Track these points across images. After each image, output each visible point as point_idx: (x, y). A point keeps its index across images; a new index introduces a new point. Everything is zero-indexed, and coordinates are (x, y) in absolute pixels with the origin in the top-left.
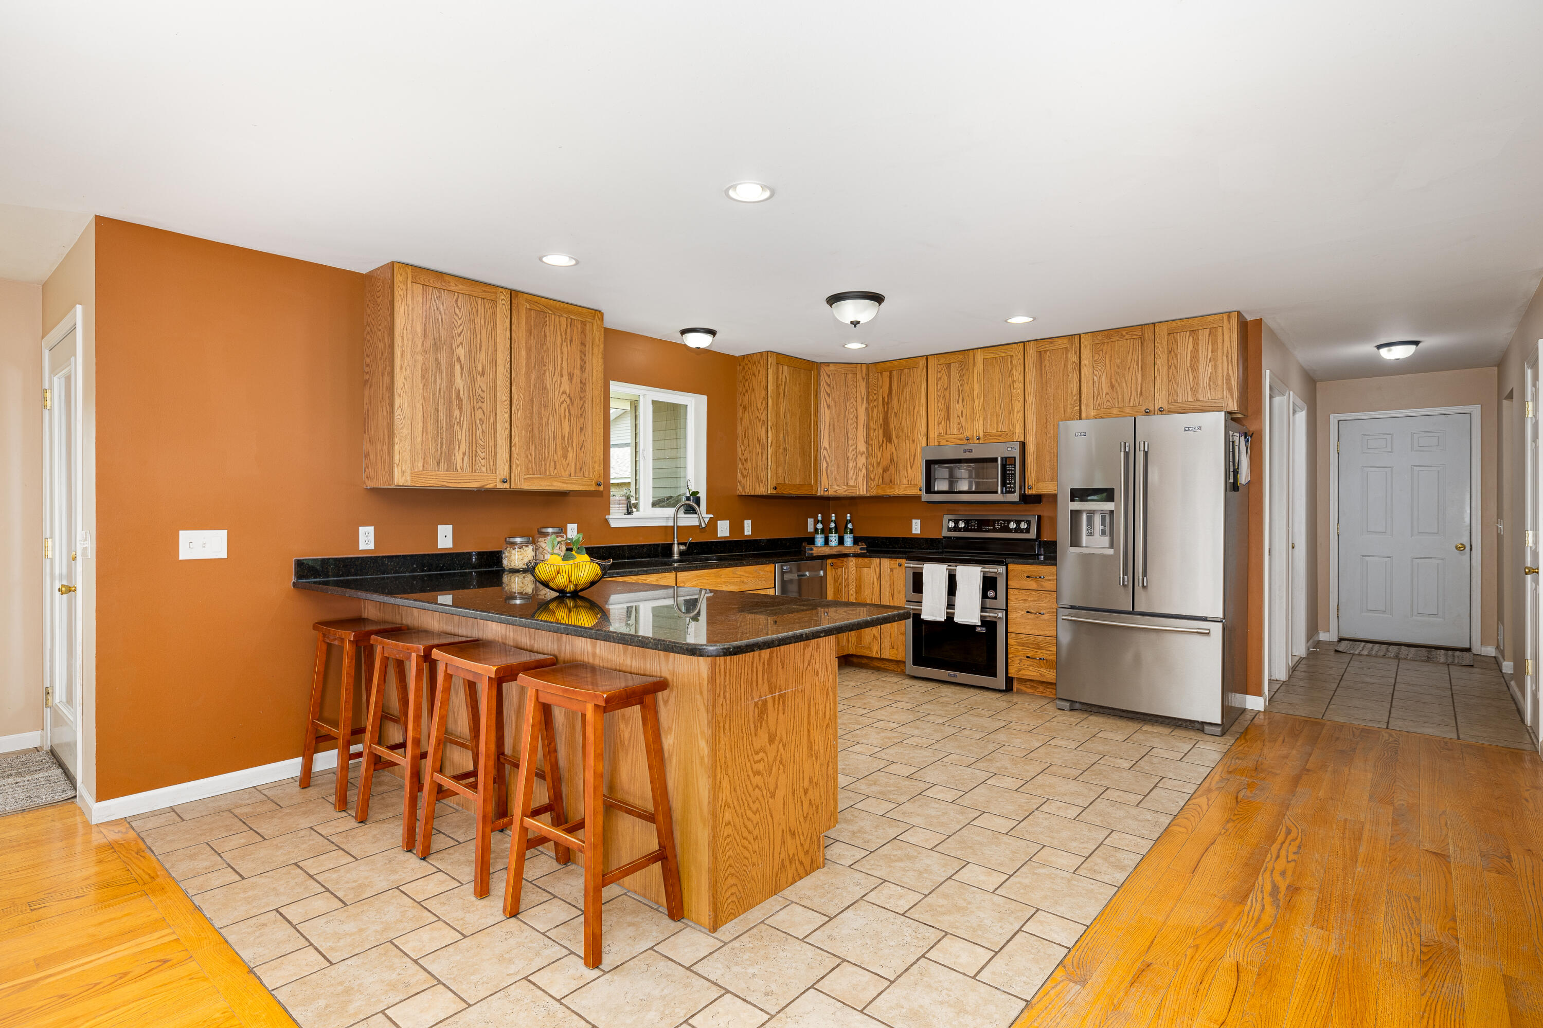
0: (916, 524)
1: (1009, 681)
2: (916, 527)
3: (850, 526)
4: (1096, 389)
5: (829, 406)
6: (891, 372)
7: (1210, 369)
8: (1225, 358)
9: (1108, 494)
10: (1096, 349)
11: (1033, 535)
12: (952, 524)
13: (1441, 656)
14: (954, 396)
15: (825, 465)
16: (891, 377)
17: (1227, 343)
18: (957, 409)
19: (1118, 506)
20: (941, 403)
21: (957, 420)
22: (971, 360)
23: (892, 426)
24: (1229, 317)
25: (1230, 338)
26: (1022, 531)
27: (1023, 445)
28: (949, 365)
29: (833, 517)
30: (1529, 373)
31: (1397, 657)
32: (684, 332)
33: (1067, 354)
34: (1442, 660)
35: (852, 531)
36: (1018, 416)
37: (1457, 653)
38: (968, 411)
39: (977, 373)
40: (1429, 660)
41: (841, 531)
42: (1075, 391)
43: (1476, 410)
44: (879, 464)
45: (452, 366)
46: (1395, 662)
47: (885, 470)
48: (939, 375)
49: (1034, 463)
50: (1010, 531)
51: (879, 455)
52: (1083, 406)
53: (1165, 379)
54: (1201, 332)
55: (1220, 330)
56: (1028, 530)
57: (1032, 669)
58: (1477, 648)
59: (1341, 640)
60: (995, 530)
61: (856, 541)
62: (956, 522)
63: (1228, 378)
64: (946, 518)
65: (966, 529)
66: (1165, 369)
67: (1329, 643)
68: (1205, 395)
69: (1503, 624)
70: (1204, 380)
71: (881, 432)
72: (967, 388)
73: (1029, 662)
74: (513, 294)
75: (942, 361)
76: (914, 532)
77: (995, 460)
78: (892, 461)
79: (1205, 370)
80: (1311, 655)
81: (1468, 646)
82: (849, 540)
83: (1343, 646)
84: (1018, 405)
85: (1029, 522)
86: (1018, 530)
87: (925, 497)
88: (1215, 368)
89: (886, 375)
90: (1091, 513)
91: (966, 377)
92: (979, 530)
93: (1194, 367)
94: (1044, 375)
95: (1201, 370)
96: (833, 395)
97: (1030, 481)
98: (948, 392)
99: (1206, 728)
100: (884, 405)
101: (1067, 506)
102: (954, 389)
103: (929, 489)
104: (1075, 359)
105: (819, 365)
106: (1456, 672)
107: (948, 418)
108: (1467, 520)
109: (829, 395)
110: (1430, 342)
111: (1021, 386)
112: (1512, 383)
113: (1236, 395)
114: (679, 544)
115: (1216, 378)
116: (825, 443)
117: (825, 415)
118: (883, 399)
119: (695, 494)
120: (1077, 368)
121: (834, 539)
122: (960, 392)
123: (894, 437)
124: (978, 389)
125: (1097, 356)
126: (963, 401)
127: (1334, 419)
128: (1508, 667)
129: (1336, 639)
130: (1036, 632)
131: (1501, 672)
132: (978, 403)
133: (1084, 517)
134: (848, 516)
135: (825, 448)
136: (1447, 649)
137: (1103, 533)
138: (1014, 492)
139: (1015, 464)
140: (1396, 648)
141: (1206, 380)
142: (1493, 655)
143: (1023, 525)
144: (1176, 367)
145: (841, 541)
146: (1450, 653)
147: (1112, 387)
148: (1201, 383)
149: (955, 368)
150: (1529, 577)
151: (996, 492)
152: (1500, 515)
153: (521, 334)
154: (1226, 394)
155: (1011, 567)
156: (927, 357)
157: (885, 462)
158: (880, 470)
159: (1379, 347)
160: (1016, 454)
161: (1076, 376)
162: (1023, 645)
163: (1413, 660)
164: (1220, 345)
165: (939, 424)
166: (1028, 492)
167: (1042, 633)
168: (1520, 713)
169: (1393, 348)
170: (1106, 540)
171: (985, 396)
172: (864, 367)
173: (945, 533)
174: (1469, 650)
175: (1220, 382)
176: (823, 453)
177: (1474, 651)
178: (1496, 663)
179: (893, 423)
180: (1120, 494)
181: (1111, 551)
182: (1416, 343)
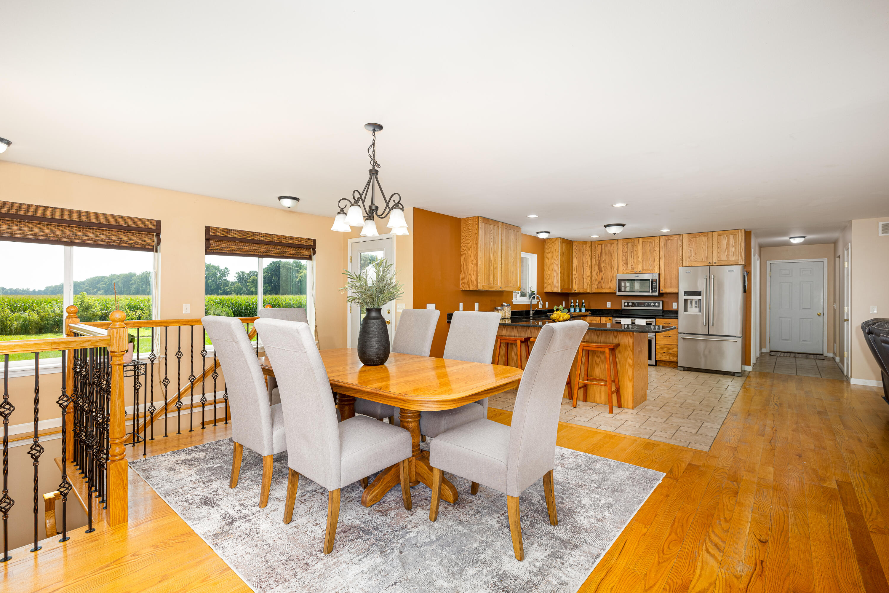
0: (609, 304)
1: (656, 361)
2: (609, 305)
3: (584, 304)
4: (689, 254)
5: (576, 258)
6: (602, 245)
7: (734, 249)
8: (739, 246)
9: (699, 294)
10: (689, 240)
11: (661, 308)
12: (626, 304)
13: (812, 356)
14: (630, 255)
15: (575, 281)
16: (601, 247)
17: (740, 240)
18: (631, 260)
19: (703, 298)
20: (624, 258)
21: (631, 264)
22: (637, 242)
23: (602, 266)
24: (741, 231)
25: (741, 237)
26: (656, 307)
27: (659, 274)
28: (627, 243)
29: (577, 301)
30: (846, 252)
31: (795, 357)
32: (538, 233)
33: (678, 241)
34: (812, 358)
35: (585, 307)
36: (657, 264)
37: (818, 356)
38: (636, 261)
39: (640, 246)
40: (807, 358)
41: (580, 306)
42: (681, 255)
43: (825, 260)
44: (596, 280)
45: (490, 249)
46: (794, 359)
47: (599, 283)
48: (623, 247)
49: (663, 281)
50: (651, 306)
51: (596, 277)
52: (684, 261)
53: (717, 252)
54: (730, 236)
55: (737, 235)
56: (658, 306)
57: (665, 356)
58: (826, 354)
59: (771, 351)
60: (644, 306)
61: (587, 310)
62: (628, 303)
63: (741, 252)
64: (623, 301)
65: (632, 306)
66: (717, 248)
67: (767, 353)
68: (732, 258)
69: (836, 344)
70: (731, 253)
71: (597, 268)
72: (635, 252)
73: (664, 354)
74: (503, 223)
75: (625, 241)
76: (608, 307)
77: (649, 280)
78: (602, 279)
79: (732, 249)
80: (761, 356)
81: (822, 353)
82: (583, 310)
83: (772, 353)
84: (657, 259)
85: (659, 303)
86: (654, 306)
87: (618, 294)
88: (736, 248)
89: (600, 246)
90: (691, 300)
91: (635, 248)
92: (638, 306)
93: (728, 247)
94: (668, 249)
95: (730, 249)
96: (578, 254)
97: (662, 288)
98: (627, 254)
99: (736, 374)
100: (598, 257)
101: (682, 297)
102: (630, 252)
103: (620, 290)
104: (680, 243)
105: (573, 242)
106: (818, 361)
107: (627, 263)
108: (822, 303)
109: (576, 253)
110: (809, 237)
111: (659, 252)
112: (840, 252)
113: (744, 258)
114: (532, 311)
115: (736, 253)
116: (575, 272)
117: (575, 261)
118: (598, 255)
119: (533, 292)
120: (682, 247)
121: (578, 309)
122: (633, 253)
123: (603, 270)
124: (640, 253)
125: (689, 243)
126: (634, 257)
127: (768, 262)
128: (837, 359)
129: (769, 351)
130: (668, 343)
131: (835, 361)
132: (640, 258)
133: (689, 302)
134: (583, 301)
135: (575, 274)
136: (814, 354)
137: (696, 307)
138: (656, 292)
139: (656, 282)
140: (793, 354)
141: (732, 253)
142: (832, 356)
143: (657, 304)
144: (721, 248)
145: (580, 310)
146: (815, 356)
147: (696, 254)
148: (730, 253)
149: (630, 244)
150: (846, 322)
151: (649, 292)
152: (835, 302)
153: (504, 238)
154: (740, 258)
155: (657, 319)
156: (618, 240)
157: (599, 280)
158: (597, 283)
159: (790, 238)
160: (657, 278)
161: (681, 250)
162: (662, 348)
163: (802, 358)
164: (737, 241)
165: (623, 266)
166: (661, 292)
167: (670, 343)
168: (842, 372)
169: (796, 239)
170: (697, 310)
171: (643, 255)
172: (590, 242)
173: (623, 307)
174: (822, 355)
175: (737, 254)
176: (574, 276)
177: (825, 355)
178: (834, 359)
179: (602, 265)
180: (704, 294)
181: (700, 313)
182: (804, 237)
